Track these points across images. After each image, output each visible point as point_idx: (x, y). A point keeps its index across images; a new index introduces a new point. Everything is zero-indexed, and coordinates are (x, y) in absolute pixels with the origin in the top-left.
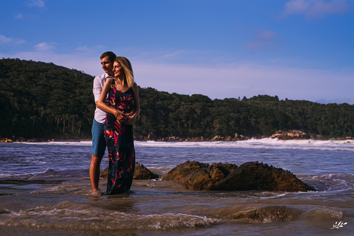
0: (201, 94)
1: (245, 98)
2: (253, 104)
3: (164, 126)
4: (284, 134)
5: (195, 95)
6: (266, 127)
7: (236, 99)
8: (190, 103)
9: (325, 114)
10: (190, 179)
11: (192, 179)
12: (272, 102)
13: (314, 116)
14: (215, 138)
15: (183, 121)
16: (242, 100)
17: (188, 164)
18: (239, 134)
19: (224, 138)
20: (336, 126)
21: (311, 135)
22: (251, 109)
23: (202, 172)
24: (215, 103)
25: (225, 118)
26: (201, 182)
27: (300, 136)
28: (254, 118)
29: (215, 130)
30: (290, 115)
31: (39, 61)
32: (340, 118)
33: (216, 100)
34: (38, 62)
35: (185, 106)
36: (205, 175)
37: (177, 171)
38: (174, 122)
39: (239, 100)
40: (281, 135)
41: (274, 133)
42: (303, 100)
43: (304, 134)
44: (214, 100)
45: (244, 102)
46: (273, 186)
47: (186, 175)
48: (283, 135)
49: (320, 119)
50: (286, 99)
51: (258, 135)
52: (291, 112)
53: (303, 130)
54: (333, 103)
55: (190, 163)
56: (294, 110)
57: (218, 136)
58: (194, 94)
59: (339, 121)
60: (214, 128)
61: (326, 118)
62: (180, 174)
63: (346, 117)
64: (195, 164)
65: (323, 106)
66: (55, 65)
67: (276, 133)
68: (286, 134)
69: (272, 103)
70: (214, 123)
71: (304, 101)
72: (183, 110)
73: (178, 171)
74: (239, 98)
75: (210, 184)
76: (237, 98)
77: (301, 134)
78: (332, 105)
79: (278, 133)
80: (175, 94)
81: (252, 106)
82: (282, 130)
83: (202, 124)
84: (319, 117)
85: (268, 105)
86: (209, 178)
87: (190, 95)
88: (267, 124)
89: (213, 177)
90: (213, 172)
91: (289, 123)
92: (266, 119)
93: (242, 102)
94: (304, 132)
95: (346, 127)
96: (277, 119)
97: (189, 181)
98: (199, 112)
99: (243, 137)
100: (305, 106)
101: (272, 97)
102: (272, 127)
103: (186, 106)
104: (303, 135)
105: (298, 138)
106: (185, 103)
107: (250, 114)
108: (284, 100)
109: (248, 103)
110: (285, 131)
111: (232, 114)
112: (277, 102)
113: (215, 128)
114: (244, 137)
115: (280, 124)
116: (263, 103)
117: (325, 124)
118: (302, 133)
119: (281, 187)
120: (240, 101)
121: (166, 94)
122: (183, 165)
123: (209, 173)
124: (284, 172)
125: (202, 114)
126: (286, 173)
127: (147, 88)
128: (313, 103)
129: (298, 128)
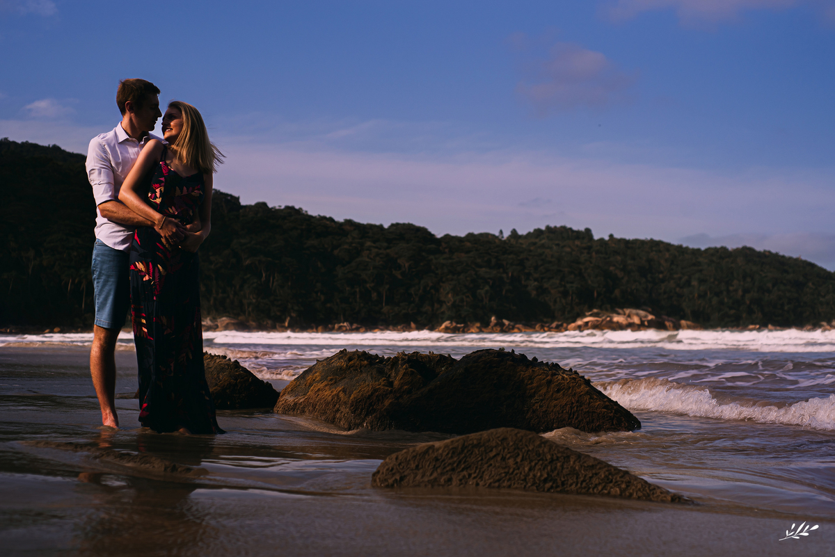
0: (411, 222)
1: (514, 232)
2: (532, 248)
3: (323, 297)
4: (604, 318)
5: (398, 224)
6: (563, 301)
7: (494, 236)
8: (385, 244)
9: (701, 271)
10: (344, 391)
11: (348, 391)
12: (577, 242)
13: (675, 276)
14: (443, 326)
15: (368, 285)
16: (508, 238)
17: (342, 357)
18: (499, 318)
19: (464, 327)
20: (726, 300)
21: (668, 321)
22: (527, 259)
23: (372, 374)
24: (443, 244)
25: (468, 279)
26: (369, 397)
27: (642, 322)
28: (536, 280)
29: (444, 308)
30: (620, 274)
31: (24, 141)
32: (735, 282)
33: (447, 236)
34: (23, 143)
35: (374, 251)
36: (379, 380)
37: (316, 372)
38: (347, 288)
39: (500, 237)
40: (597, 321)
41: (581, 315)
42: (649, 238)
43: (650, 317)
44: (442, 238)
45: (513, 241)
46: (536, 405)
47: (335, 382)
48: (603, 321)
49: (688, 283)
50: (611, 236)
51: (545, 320)
52: (621, 267)
53: (650, 309)
54: (719, 246)
55: (346, 355)
56: (630, 262)
57: (451, 323)
58: (394, 222)
59: (731, 288)
60: (441, 303)
61: (702, 281)
62: (321, 380)
63: (749, 280)
64: (359, 357)
65: (697, 252)
66: (64, 151)
67: (585, 316)
68: (608, 319)
69: (577, 246)
70: (442, 290)
71: (652, 241)
72: (367, 260)
73: (317, 374)
74: (501, 232)
75: (390, 401)
76: (497, 234)
77: (643, 319)
78: (716, 250)
79: (591, 315)
80: (349, 222)
81: (530, 251)
82: (600, 308)
83: (413, 293)
84: (686, 278)
85: (568, 249)
86: (386, 386)
87: (386, 226)
88: (565, 294)
89: (396, 383)
90: (397, 374)
91: (617, 292)
92: (563, 283)
93: (507, 241)
94: (651, 313)
95: (748, 302)
96: (590, 282)
97: (342, 395)
98: (407, 265)
99: (509, 325)
100: (654, 253)
101: (578, 232)
102: (577, 300)
103: (376, 250)
104: (649, 321)
105: (636, 327)
106: (373, 245)
107: (526, 271)
108: (607, 238)
109: (521, 244)
110: (607, 310)
111: (484, 269)
112: (589, 244)
113: (444, 302)
114: (512, 324)
115: (595, 294)
116: (558, 245)
117: (700, 296)
118: (646, 316)
119: (555, 406)
120: (503, 239)
121: (328, 222)
122: (331, 360)
123: (389, 375)
124: (563, 373)
125: (414, 270)
126: (567, 375)
127: (283, 207)
128: (673, 246)
129: (637, 305)
